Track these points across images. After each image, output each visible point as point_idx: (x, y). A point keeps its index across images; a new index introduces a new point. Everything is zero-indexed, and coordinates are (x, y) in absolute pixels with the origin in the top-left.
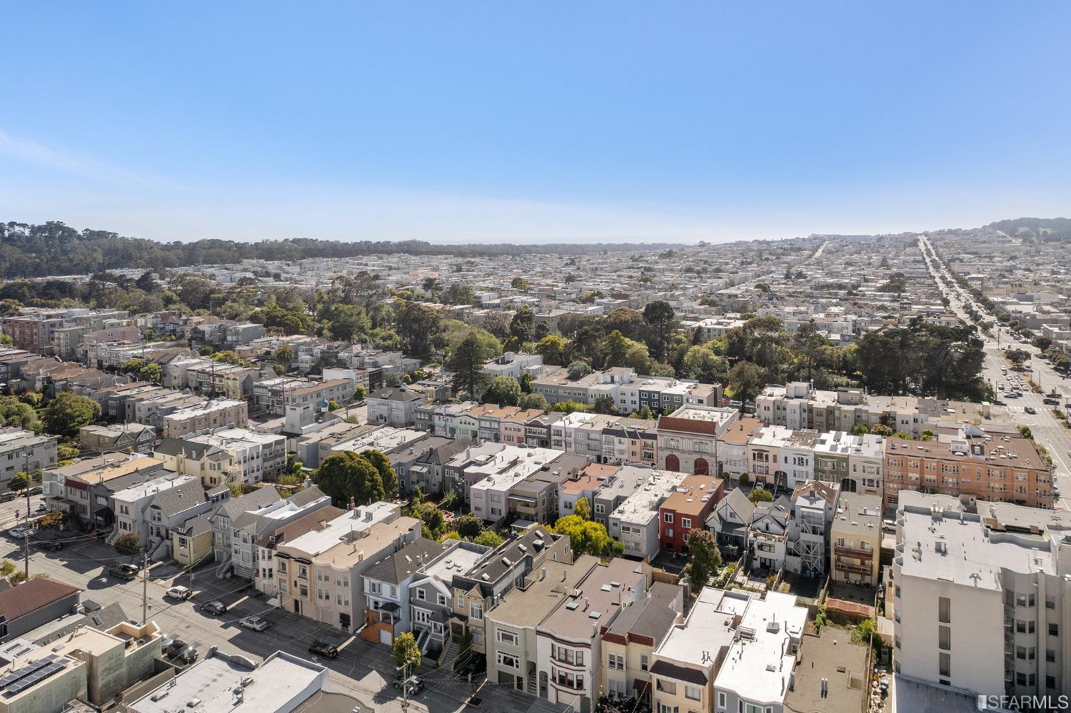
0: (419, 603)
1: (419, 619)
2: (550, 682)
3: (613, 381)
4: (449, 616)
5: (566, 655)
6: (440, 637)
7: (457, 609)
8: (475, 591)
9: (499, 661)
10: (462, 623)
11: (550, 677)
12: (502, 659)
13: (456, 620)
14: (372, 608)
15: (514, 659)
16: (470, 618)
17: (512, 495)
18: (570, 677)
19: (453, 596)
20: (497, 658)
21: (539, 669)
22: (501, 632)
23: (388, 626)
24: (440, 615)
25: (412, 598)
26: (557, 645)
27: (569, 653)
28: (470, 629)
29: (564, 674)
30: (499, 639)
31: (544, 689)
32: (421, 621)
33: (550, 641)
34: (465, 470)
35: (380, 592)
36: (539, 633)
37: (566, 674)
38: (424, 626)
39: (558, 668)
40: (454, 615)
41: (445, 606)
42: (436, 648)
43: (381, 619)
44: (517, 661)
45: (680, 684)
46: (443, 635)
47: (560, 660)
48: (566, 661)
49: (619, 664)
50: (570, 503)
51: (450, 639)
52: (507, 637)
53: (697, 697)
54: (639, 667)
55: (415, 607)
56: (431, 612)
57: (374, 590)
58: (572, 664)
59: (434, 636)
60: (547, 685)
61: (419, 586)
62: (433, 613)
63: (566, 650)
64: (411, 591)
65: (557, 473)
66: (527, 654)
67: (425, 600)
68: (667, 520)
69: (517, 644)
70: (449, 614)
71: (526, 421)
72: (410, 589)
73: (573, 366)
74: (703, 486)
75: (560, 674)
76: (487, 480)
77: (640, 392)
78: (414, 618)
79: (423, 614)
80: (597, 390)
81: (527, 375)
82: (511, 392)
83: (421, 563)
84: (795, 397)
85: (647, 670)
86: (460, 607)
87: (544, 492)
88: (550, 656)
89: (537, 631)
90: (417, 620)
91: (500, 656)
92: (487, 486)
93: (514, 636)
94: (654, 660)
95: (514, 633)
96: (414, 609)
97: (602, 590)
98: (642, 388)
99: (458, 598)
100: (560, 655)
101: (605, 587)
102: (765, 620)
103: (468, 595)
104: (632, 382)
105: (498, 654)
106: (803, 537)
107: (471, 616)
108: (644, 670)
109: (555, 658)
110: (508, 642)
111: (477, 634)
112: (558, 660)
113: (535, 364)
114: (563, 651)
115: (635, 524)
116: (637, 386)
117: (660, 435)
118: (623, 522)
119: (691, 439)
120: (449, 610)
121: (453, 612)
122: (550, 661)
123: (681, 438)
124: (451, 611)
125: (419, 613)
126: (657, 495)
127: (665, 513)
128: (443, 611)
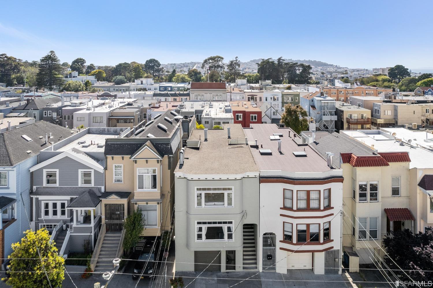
0: (47, 190)
1: (47, 213)
2: (279, 245)
3: (142, 84)
4: (100, 197)
5: (308, 200)
6: (89, 230)
7: (112, 185)
8: (146, 151)
9: (200, 237)
10: (124, 201)
11: (279, 237)
12: (204, 233)
13: (114, 200)
15: (225, 227)
16: (137, 191)
17: (112, 116)
18: (313, 229)
19: (105, 168)
20: (196, 233)
21: (262, 231)
22: (203, 193)
24: (87, 197)
25: (35, 187)
26: (295, 188)
27: (313, 196)
28: (136, 207)
29: (304, 228)
30: (199, 204)
31: (270, 258)
32: (51, 216)
33: (281, 186)
34: (63, 108)
36: (264, 179)
37: (308, 226)
38: (58, 221)
39: (295, 222)
40: (107, 194)
41: (92, 185)
42: (80, 248)
44: (229, 229)
46: (92, 224)
47: (299, 210)
48: (308, 209)
49: (372, 195)
51: (104, 228)
52: (214, 197)
54: (390, 193)
55: (41, 198)
56: (68, 198)
58: (318, 209)
59: (77, 230)
60: (274, 251)
61: (45, 167)
62: (72, 199)
63: (308, 192)
64: (33, 177)
65: (141, 105)
66: (244, 214)
67: (57, 185)
68: (238, 118)
69: (230, 204)
70: (100, 195)
71: (98, 94)
72: (32, 173)
73: (117, 78)
74: (245, 103)
75: (298, 229)
76: (87, 110)
77: (160, 87)
78: (38, 215)
79: (55, 205)
80: (135, 86)
81: (88, 81)
82: (79, 88)
83: (46, 143)
84: (241, 85)
85: (398, 194)
86: (119, 181)
87: (139, 113)
88: (281, 208)
89: (261, 177)
90: (43, 217)
91: (200, 229)
92: (88, 112)
93: (226, 193)
94: (420, 176)
95: (224, 189)
96: (38, 202)
97: (271, 140)
98: (161, 86)
99: (114, 170)
100: (299, 201)
101: (272, 137)
102: (416, 140)
103: (134, 158)
104: (152, 85)
105: (197, 226)
106: (325, 118)
107: (138, 188)
108: (396, 195)
109: (291, 209)
110: (215, 205)
111: (149, 212)
112: (296, 209)
113: (91, 78)
114: (303, 195)
115: (224, 119)
116: (157, 85)
117: (192, 93)
118: (214, 119)
119: (211, 93)
120: (99, 189)
121: (107, 191)
122: (281, 215)
123: (205, 93)
124: (103, 190)
125: (47, 206)
126: (221, 108)
127: (236, 114)
128: (89, 192)
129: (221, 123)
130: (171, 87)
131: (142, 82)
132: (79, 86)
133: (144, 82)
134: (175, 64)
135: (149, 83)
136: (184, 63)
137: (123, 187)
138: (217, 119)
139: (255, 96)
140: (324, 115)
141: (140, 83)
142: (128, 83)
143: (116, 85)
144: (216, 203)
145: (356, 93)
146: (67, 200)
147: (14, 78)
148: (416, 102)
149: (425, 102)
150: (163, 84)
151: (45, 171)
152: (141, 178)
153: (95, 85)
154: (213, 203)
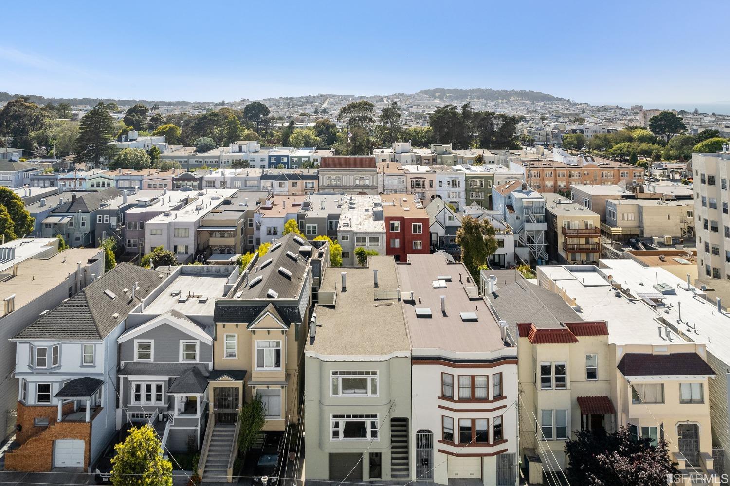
0: (139, 367)
1: (138, 398)
2: (437, 446)
3: (241, 151)
4: (208, 378)
5: (473, 387)
6: (194, 422)
7: (222, 361)
8: (269, 318)
9: (336, 434)
10: (239, 384)
12: (341, 429)
13: (226, 382)
14: (32, 399)
15: (368, 422)
16: (256, 370)
17: (202, 226)
18: (480, 427)
19: (215, 339)
20: (332, 430)
21: (415, 427)
22: (340, 378)
23: (77, 427)
24: (191, 379)
25: (123, 363)
26: (457, 372)
27: (479, 381)
28: (254, 391)
29: (468, 424)
30: (336, 391)
31: (425, 462)
32: (143, 402)
33: (438, 369)
34: (127, 211)
35: (55, 362)
36: (416, 360)
37: (473, 421)
38: (153, 409)
39: (457, 416)
40: (216, 374)
41: (197, 360)
42: (181, 446)
43: (59, 417)
44: (373, 425)
45: (671, 382)
46: (199, 415)
47: (462, 400)
48: (473, 399)
49: (558, 380)
50: (274, 229)
51: (212, 421)
52: (354, 383)
53: (696, 396)
54: (584, 376)
55: (131, 378)
56: (166, 378)
57: (42, 362)
58: (485, 400)
59: (179, 422)
60: (431, 453)
61: (137, 337)
62: (171, 380)
63: (473, 378)
64: (121, 350)
65: (244, 204)
66: (391, 404)
67: (152, 360)
68: (392, 229)
69: (374, 391)
70: (207, 374)
71: (174, 176)
72: (120, 346)
73: (200, 141)
74: (405, 199)
75: (461, 425)
76: (164, 216)
77: (270, 156)
78: (127, 400)
79: (148, 388)
80: (230, 156)
81: (155, 148)
82: (142, 162)
83: (132, 300)
84: (402, 153)
85: (595, 378)
86: (231, 355)
87: (242, 220)
88: (439, 398)
89: (413, 358)
90: (133, 403)
91: (337, 425)
92: (167, 220)
93: (369, 378)
94: (619, 355)
95: (368, 373)
96: (127, 383)
97: (434, 288)
98: (271, 154)
99: (225, 342)
100: (461, 389)
101: (436, 284)
102: (643, 285)
103: (253, 328)
104: (258, 152)
105: (333, 421)
106: (528, 227)
107: (256, 366)
108: (592, 378)
109: (451, 399)
110: (355, 393)
111: (270, 398)
112: (457, 400)
113: (159, 141)
114: (466, 382)
115: (372, 233)
116: (265, 153)
117: (322, 175)
118: (357, 233)
119: (353, 175)
120: (206, 366)
121: (215, 369)
122: (439, 407)
123: (343, 175)
124: (210, 368)
125: (138, 388)
126: (367, 210)
127: (391, 222)
128: (193, 371)
129: (367, 240)
130: (287, 156)
131: (240, 148)
132: (141, 157)
133: (244, 148)
134: (291, 99)
135: (252, 149)
136: (307, 97)
137: (236, 364)
138: (361, 233)
139: (422, 180)
140: (527, 222)
141: (238, 149)
142: (217, 148)
143: (199, 154)
144: (357, 391)
145: (585, 174)
146: (165, 381)
147: (34, 138)
148: (674, 198)
149: (688, 198)
150: (275, 151)
151: (136, 342)
152: (261, 353)
153: (167, 153)
154: (353, 391)
